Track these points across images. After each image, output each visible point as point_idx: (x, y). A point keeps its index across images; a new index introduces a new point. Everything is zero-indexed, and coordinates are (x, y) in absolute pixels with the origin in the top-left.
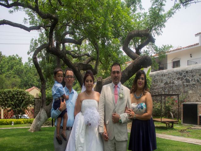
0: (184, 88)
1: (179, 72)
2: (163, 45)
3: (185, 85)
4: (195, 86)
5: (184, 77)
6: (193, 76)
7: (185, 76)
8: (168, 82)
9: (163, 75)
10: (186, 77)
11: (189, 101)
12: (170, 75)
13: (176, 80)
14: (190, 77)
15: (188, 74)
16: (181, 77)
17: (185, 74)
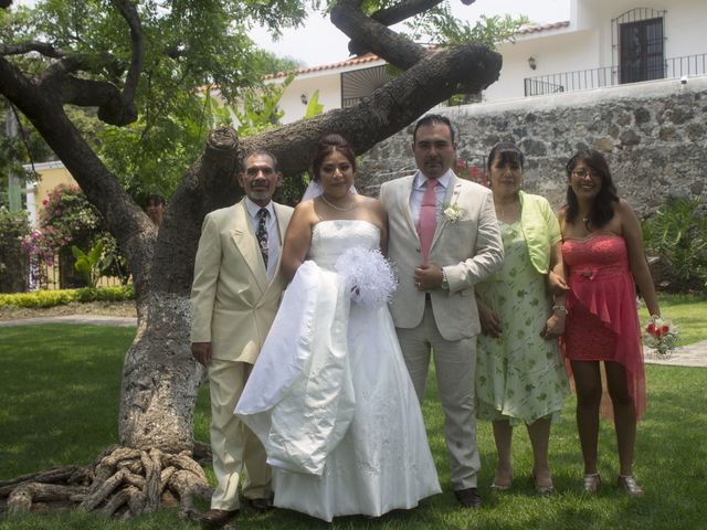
5: (516, 137)
6: (557, 132)
7: (521, 133)
10: (525, 134)
14: (543, 133)
15: (536, 124)
16: (501, 136)
17: (523, 126)
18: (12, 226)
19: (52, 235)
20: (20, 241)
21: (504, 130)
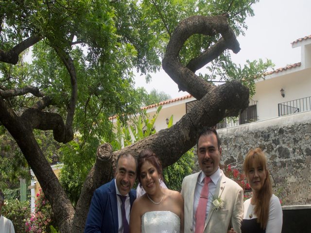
0: (276, 170)
1: (262, 133)
2: (248, 61)
3: (279, 164)
4: (303, 165)
5: (273, 145)
6: (296, 141)
7: (276, 142)
8: (235, 158)
9: (223, 141)
10: (279, 143)
11: (288, 201)
12: (240, 139)
14: (288, 142)
15: (284, 136)
16: (266, 144)
17: (278, 137)
18: (20, 212)
19: (41, 218)
20: (25, 222)
21: (267, 141)
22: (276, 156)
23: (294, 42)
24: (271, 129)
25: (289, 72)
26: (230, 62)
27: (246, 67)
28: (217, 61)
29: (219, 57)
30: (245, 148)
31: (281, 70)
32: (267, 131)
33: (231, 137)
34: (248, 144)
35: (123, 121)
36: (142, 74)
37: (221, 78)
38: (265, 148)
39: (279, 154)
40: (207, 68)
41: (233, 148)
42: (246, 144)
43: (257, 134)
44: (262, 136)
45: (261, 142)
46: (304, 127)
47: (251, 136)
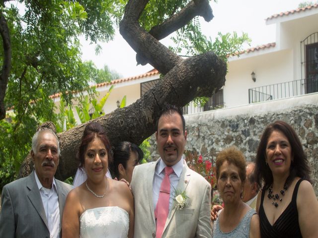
1: (230, 122)
2: (219, 34)
3: (248, 159)
5: (243, 136)
7: (246, 133)
8: (198, 150)
10: (249, 135)
12: (205, 128)
13: (222, 143)
14: (260, 133)
16: (234, 136)
17: (248, 127)
22: (246, 150)
23: (268, 18)
24: (240, 119)
25: (261, 53)
26: (199, 33)
27: (217, 40)
28: (183, 32)
29: (186, 27)
30: (210, 139)
31: (253, 50)
32: (236, 120)
33: (193, 125)
34: (213, 134)
35: (67, 99)
36: (91, 43)
37: (188, 52)
38: (233, 140)
39: (249, 148)
40: (171, 38)
41: (196, 138)
42: (211, 134)
43: (223, 124)
44: (230, 126)
45: (228, 132)
46: (279, 118)
47: (218, 126)
